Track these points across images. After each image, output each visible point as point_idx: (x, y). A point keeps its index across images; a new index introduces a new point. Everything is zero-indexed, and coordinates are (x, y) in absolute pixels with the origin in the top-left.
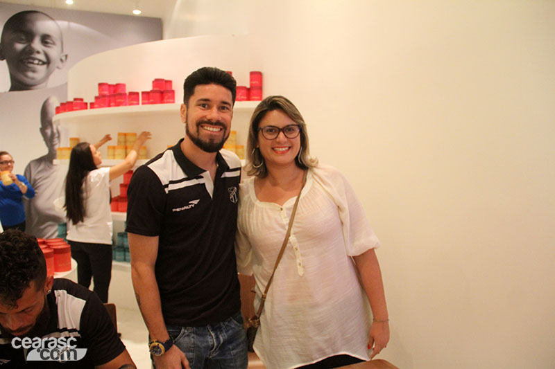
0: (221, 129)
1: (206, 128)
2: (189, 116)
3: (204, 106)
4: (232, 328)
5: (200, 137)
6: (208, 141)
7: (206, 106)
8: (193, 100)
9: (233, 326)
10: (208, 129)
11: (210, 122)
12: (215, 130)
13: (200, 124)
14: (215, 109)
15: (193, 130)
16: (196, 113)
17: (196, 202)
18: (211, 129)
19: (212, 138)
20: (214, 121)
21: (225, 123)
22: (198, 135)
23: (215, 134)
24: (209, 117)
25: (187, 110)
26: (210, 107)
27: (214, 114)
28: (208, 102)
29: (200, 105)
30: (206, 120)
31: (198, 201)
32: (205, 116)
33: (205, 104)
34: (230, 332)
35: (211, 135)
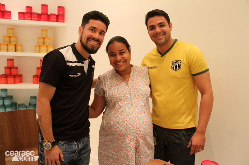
0: (98, 44)
1: (91, 41)
2: (83, 33)
3: (92, 30)
4: (85, 142)
5: (87, 45)
6: (91, 48)
7: (94, 31)
8: (88, 26)
9: (86, 141)
10: (92, 42)
11: (94, 39)
12: (95, 43)
13: (89, 39)
14: (97, 33)
15: (84, 40)
16: (88, 33)
17: (80, 74)
18: (94, 42)
19: (93, 47)
20: (96, 39)
21: (101, 41)
22: (87, 44)
23: (95, 45)
24: (94, 36)
25: (83, 30)
26: (95, 32)
27: (96, 35)
28: (95, 29)
29: (90, 29)
30: (92, 37)
31: (81, 74)
32: (92, 36)
33: (93, 29)
34: (84, 143)
35: (93, 46)
